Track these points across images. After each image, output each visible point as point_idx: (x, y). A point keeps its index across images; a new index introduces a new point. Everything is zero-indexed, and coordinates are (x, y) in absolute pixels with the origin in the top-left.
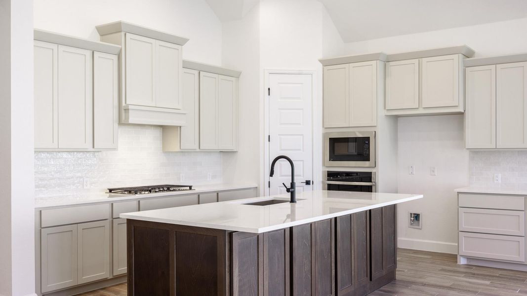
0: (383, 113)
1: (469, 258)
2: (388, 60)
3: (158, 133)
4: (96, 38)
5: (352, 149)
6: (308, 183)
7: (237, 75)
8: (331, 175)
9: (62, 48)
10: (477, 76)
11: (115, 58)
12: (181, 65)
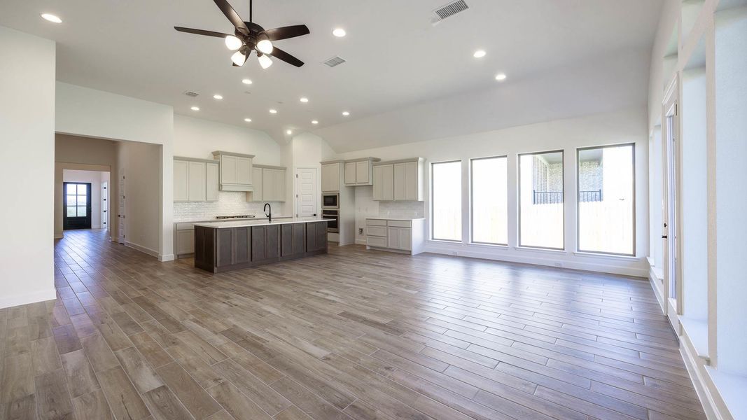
0: (343, 185)
1: (371, 246)
2: (345, 162)
3: (244, 194)
4: (212, 158)
5: (331, 200)
6: (315, 215)
7: (285, 169)
8: (324, 212)
9: (190, 162)
10: (378, 169)
11: (217, 165)
12: (251, 166)
